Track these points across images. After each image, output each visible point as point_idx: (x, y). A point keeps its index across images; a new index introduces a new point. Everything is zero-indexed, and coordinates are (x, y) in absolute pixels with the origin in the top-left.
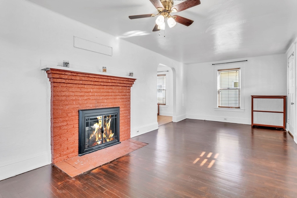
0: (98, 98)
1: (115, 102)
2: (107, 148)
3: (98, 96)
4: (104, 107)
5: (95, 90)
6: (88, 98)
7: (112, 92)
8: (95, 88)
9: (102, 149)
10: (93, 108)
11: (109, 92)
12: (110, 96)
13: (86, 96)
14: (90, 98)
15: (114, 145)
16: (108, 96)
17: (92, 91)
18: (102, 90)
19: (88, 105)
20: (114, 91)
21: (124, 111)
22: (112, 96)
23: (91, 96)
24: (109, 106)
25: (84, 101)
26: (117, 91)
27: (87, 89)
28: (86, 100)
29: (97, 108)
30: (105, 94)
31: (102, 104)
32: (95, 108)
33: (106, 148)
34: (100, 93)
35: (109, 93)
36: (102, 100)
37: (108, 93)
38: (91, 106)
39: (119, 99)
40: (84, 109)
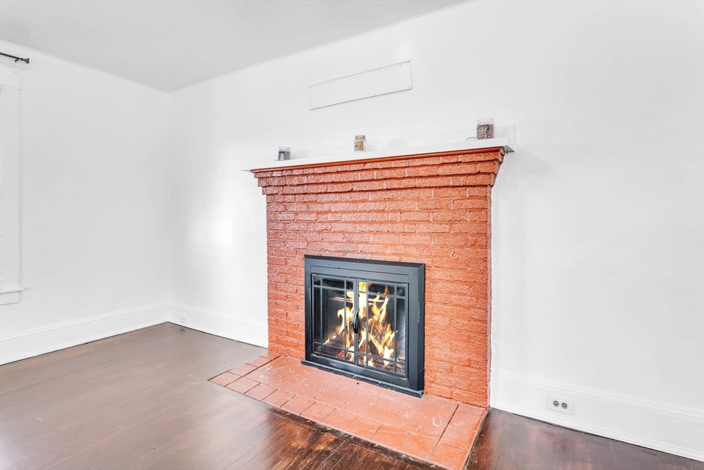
0: (350, 228)
1: (408, 245)
2: (363, 384)
3: (350, 222)
4: (368, 257)
5: (340, 207)
6: (324, 226)
7: (394, 211)
8: (340, 202)
9: (351, 377)
10: (337, 256)
11: (383, 211)
12: (387, 222)
13: (320, 222)
14: (329, 228)
15: (392, 388)
16: (381, 223)
17: (333, 210)
18: (361, 206)
19: (326, 245)
20: (404, 205)
21: (449, 285)
22: (393, 222)
23: (331, 222)
24: (384, 254)
25: (315, 234)
26: (416, 206)
27: (321, 205)
28: (320, 232)
29: (348, 256)
30: (372, 217)
31: (361, 247)
32: (341, 255)
33: (359, 382)
34: (356, 214)
35: (385, 214)
36: (360, 235)
37: (380, 215)
38: (333, 250)
39: (422, 234)
40: (316, 254)
